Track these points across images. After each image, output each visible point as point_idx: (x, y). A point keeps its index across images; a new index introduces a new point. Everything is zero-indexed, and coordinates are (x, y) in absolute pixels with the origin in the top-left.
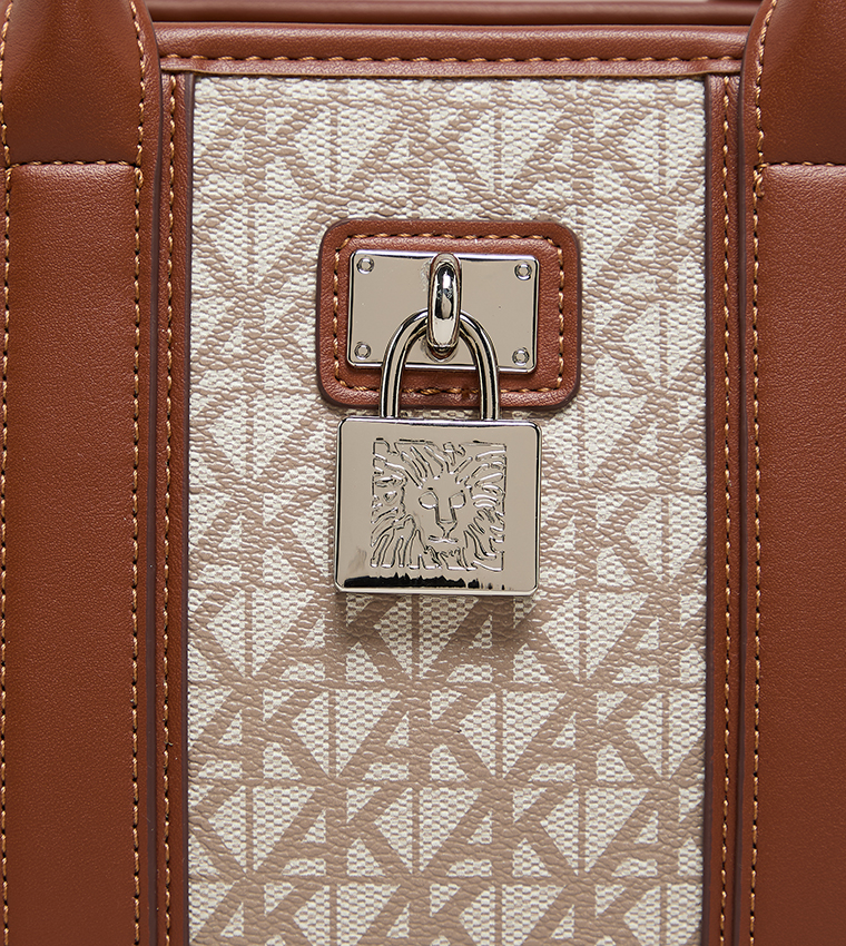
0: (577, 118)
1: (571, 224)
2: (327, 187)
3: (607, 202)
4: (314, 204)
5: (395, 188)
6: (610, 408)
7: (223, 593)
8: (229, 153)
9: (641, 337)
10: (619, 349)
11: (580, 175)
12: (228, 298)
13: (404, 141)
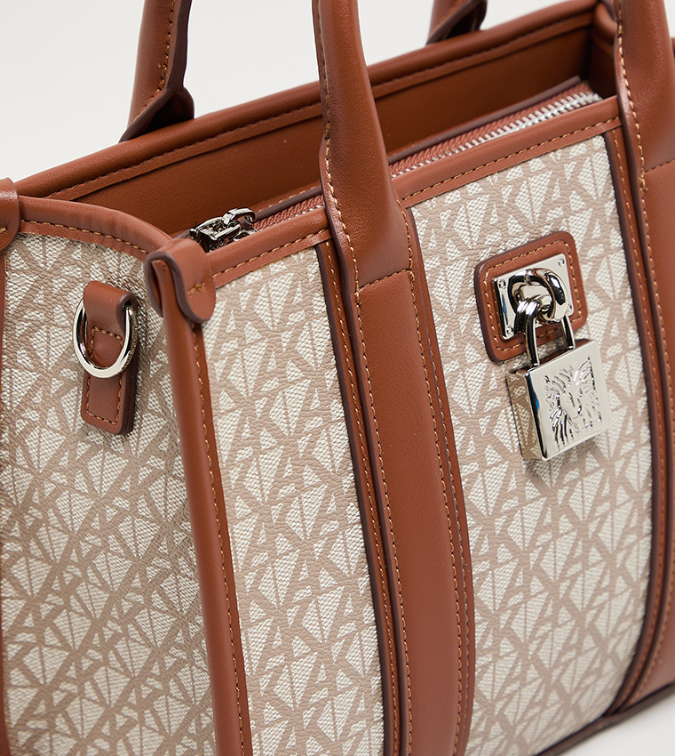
0: (558, 173)
1: (565, 229)
2: (470, 247)
3: (576, 212)
4: (467, 258)
5: (496, 237)
6: (597, 318)
7: (473, 477)
8: (430, 244)
9: (602, 278)
10: (596, 287)
11: (564, 202)
12: (445, 323)
13: (494, 211)
